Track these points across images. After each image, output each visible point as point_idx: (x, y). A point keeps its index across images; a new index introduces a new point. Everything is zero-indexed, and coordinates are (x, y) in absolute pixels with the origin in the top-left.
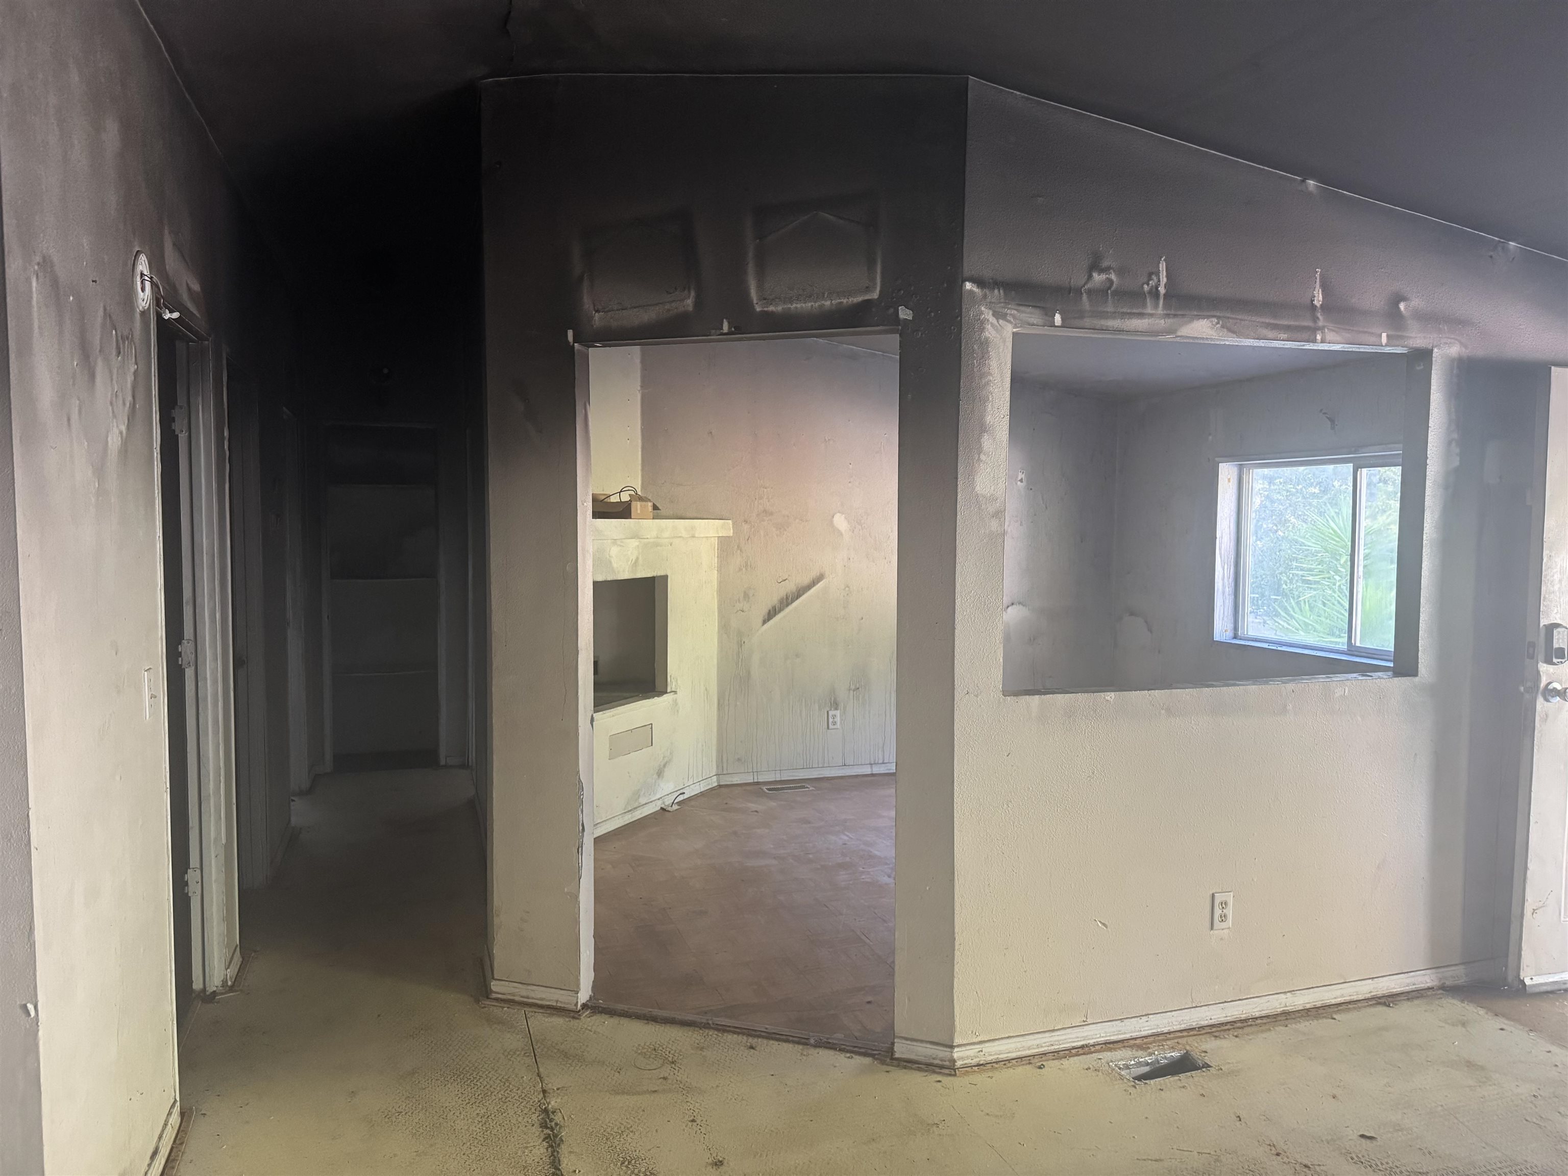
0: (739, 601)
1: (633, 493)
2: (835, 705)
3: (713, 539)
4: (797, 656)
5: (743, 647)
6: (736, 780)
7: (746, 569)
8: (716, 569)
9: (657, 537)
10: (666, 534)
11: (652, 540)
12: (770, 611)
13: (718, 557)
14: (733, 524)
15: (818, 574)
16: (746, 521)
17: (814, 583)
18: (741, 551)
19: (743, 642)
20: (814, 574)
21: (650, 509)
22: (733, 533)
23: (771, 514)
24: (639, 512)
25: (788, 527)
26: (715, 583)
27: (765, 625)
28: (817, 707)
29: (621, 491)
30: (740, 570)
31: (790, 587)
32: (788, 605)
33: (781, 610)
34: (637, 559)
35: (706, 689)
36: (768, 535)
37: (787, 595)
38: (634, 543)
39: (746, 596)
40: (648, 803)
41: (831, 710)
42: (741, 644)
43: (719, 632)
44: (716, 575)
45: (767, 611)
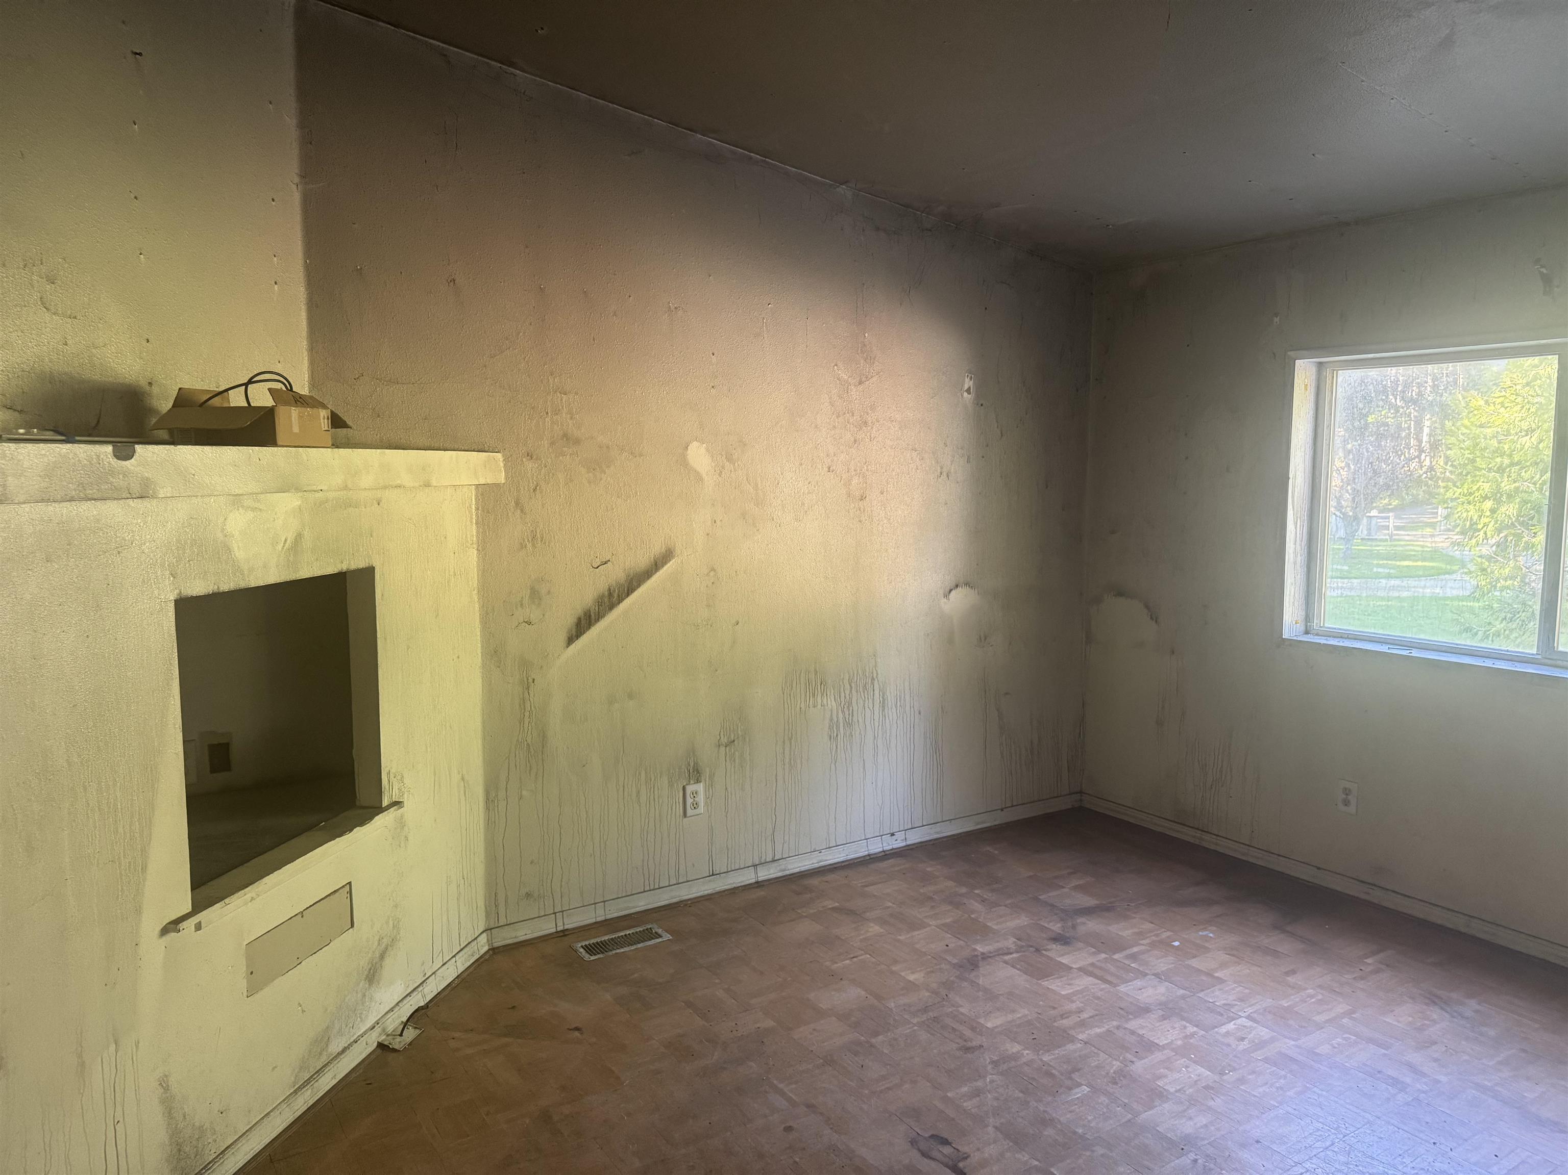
0: (522, 605)
1: (279, 386)
2: (696, 773)
3: (465, 489)
4: (631, 696)
5: (531, 689)
6: (524, 933)
7: (533, 545)
8: (475, 546)
9: (346, 488)
10: (367, 481)
11: (331, 495)
12: (579, 619)
13: (477, 524)
14: (506, 460)
15: (663, 550)
16: (530, 456)
17: (656, 565)
18: (522, 511)
19: (530, 680)
20: (657, 549)
21: (325, 424)
22: (506, 478)
23: (577, 442)
24: (296, 429)
25: (608, 467)
26: (474, 574)
27: (572, 646)
28: (667, 782)
29: (250, 382)
30: (522, 546)
31: (615, 574)
32: (612, 607)
33: (599, 617)
34: (299, 537)
35: (463, 779)
36: (571, 481)
37: (609, 590)
38: (290, 502)
39: (535, 595)
40: (350, 1045)
41: (689, 784)
42: (527, 685)
43: (484, 666)
44: (475, 559)
45: (576, 620)
